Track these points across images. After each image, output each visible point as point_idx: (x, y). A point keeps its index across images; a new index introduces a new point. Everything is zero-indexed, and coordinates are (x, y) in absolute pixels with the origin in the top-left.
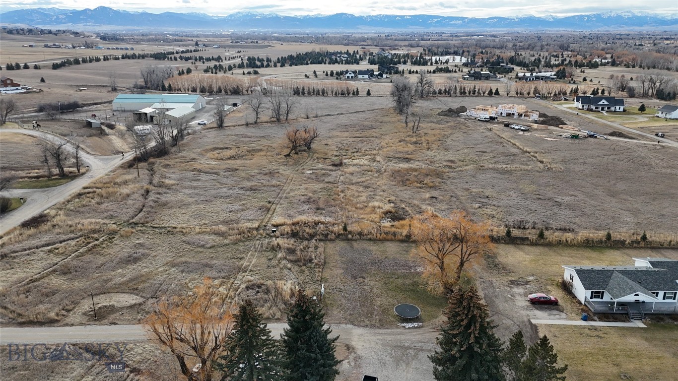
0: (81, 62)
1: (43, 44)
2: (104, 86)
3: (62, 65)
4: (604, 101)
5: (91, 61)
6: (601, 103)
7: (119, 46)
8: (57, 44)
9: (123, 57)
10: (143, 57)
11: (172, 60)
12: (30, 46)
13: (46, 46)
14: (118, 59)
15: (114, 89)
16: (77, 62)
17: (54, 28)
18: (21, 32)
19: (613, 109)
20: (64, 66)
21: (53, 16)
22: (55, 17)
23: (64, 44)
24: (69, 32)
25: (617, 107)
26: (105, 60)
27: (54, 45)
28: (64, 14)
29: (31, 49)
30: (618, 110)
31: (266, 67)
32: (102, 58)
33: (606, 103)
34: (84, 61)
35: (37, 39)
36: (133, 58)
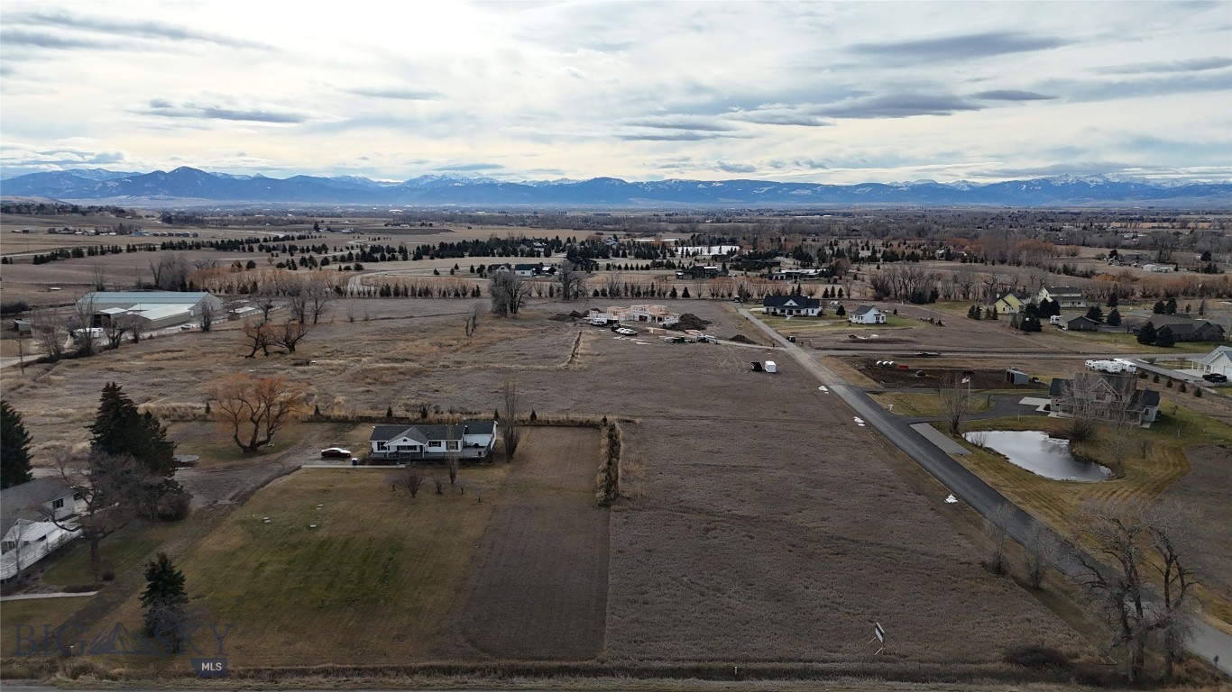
0: (86, 254)
1: (48, 228)
2: (89, 285)
3: (53, 258)
4: (791, 301)
5: (103, 253)
6: (788, 304)
7: (172, 231)
8: (71, 228)
9: (164, 247)
10: (198, 246)
11: (244, 251)
12: (24, 232)
13: (52, 232)
14: (155, 249)
15: (101, 289)
16: (78, 254)
17: (84, 203)
18: (24, 210)
19: (803, 312)
20: (55, 259)
21: (97, 183)
22: (100, 185)
23: (82, 229)
24: (107, 209)
25: (810, 310)
26: (129, 250)
27: (66, 229)
28: (116, 180)
29: (25, 236)
30: (810, 314)
31: (389, 260)
32: (124, 248)
33: (794, 304)
34: (92, 252)
35: (45, 220)
36: (181, 249)
